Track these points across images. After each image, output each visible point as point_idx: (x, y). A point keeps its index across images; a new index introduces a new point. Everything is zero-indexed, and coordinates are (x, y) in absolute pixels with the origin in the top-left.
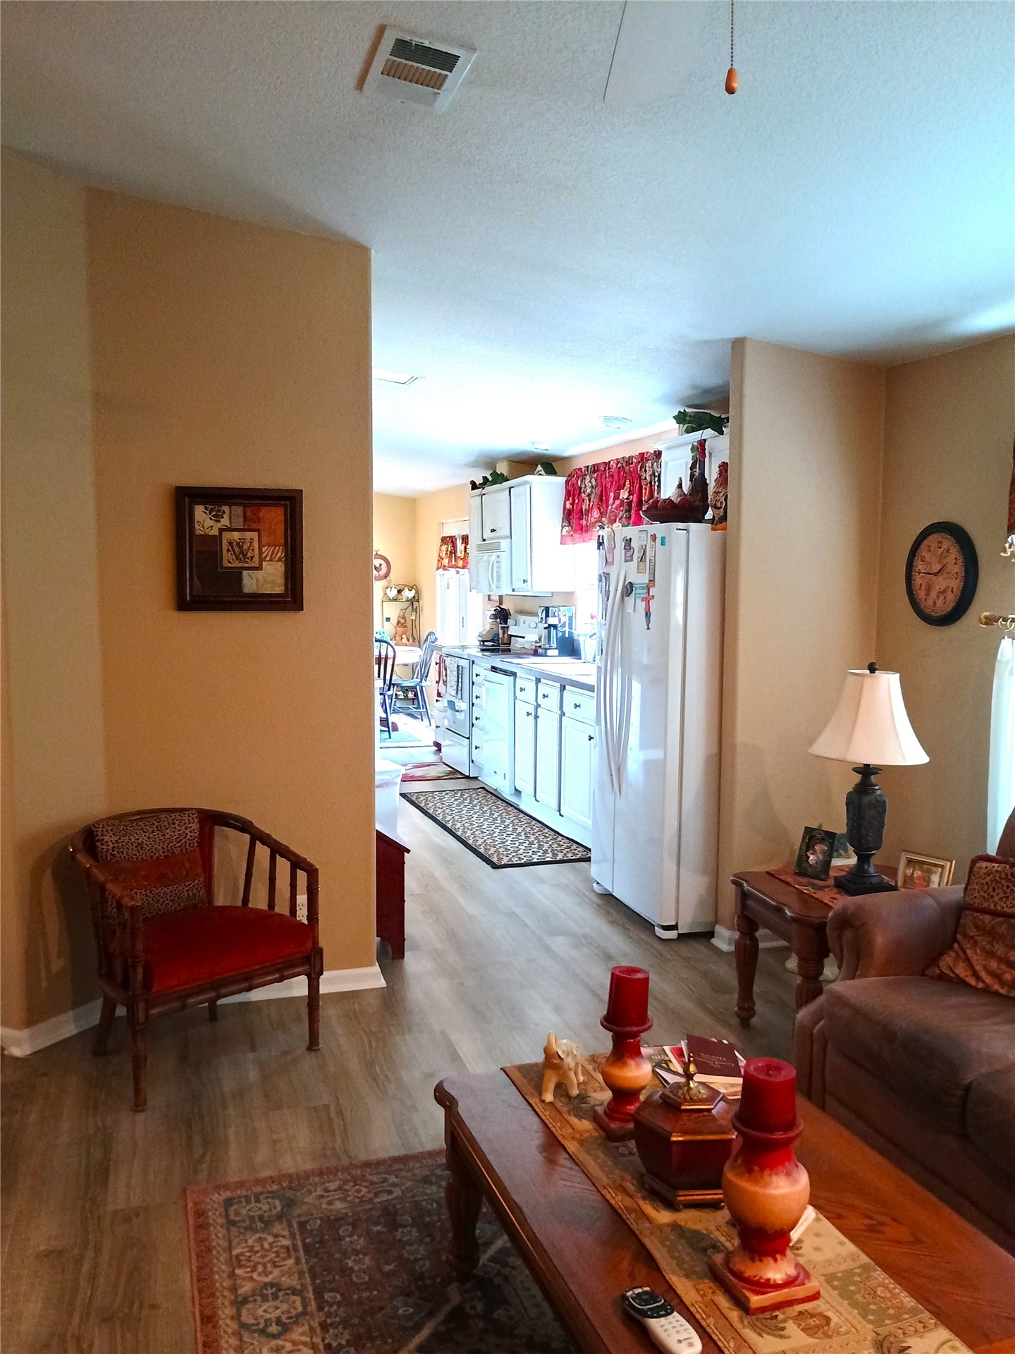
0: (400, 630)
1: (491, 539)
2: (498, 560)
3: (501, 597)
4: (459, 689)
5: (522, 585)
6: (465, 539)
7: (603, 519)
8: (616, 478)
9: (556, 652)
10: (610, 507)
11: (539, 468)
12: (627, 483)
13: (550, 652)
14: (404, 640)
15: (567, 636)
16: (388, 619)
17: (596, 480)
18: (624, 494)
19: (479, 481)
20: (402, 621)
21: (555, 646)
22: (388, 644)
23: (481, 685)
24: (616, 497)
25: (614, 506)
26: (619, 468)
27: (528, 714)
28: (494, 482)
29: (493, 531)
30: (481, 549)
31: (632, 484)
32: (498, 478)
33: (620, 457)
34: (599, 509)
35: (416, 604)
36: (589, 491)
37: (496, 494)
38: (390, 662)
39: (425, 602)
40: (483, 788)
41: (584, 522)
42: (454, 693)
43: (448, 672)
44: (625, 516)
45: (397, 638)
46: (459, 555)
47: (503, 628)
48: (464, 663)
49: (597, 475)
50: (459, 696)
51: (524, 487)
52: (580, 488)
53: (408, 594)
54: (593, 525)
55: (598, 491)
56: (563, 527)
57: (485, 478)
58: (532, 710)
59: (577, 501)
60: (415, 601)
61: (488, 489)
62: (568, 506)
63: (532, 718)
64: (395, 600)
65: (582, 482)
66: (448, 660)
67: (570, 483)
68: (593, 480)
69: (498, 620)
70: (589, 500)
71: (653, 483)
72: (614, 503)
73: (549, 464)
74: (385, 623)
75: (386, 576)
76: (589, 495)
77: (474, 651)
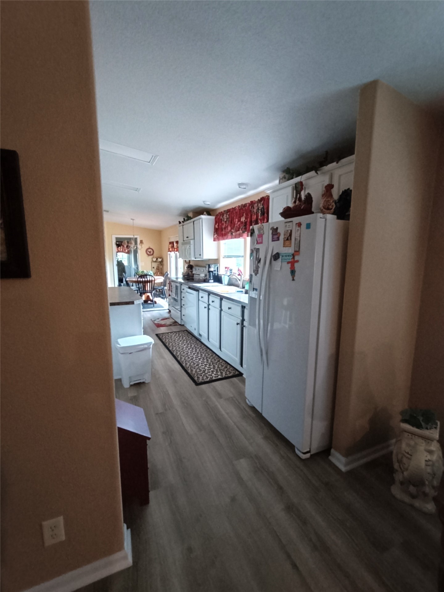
0: (157, 271)
1: (186, 240)
2: (190, 247)
3: (190, 261)
4: (176, 294)
5: (199, 256)
6: (177, 242)
7: (232, 230)
8: (238, 213)
9: (212, 281)
10: (236, 225)
11: (205, 213)
12: (244, 214)
13: (210, 281)
14: (159, 274)
15: (216, 275)
16: (154, 268)
17: (229, 215)
18: (243, 219)
19: (182, 220)
20: (158, 268)
21: (212, 278)
22: (152, 276)
23: (185, 293)
24: (239, 221)
25: (238, 225)
26: (240, 209)
27: (205, 307)
28: (188, 220)
29: (187, 237)
30: (183, 244)
31: (247, 215)
32: (189, 218)
33: (240, 205)
34: (231, 226)
35: (162, 263)
36: (225, 220)
37: (189, 224)
38: (153, 282)
39: (165, 262)
40: (187, 331)
41: (224, 232)
42: (175, 295)
43: (173, 288)
44: (243, 228)
45: (157, 273)
46: (175, 247)
47: (191, 271)
48: (178, 285)
49: (229, 213)
50: (177, 296)
51: (199, 220)
52: (222, 219)
53: (160, 260)
54: (228, 233)
55: (230, 220)
56: (214, 235)
57: (184, 219)
58: (206, 306)
59: (220, 224)
60: (162, 261)
61: (185, 223)
62: (216, 227)
63: (206, 309)
64: (155, 262)
65: (222, 217)
66: (172, 283)
67: (217, 218)
68: (228, 216)
69: (189, 269)
70: (226, 224)
71: (258, 213)
72: (238, 223)
73: (208, 211)
74: (153, 269)
75: (153, 254)
76: (226, 222)
77: (181, 280)
